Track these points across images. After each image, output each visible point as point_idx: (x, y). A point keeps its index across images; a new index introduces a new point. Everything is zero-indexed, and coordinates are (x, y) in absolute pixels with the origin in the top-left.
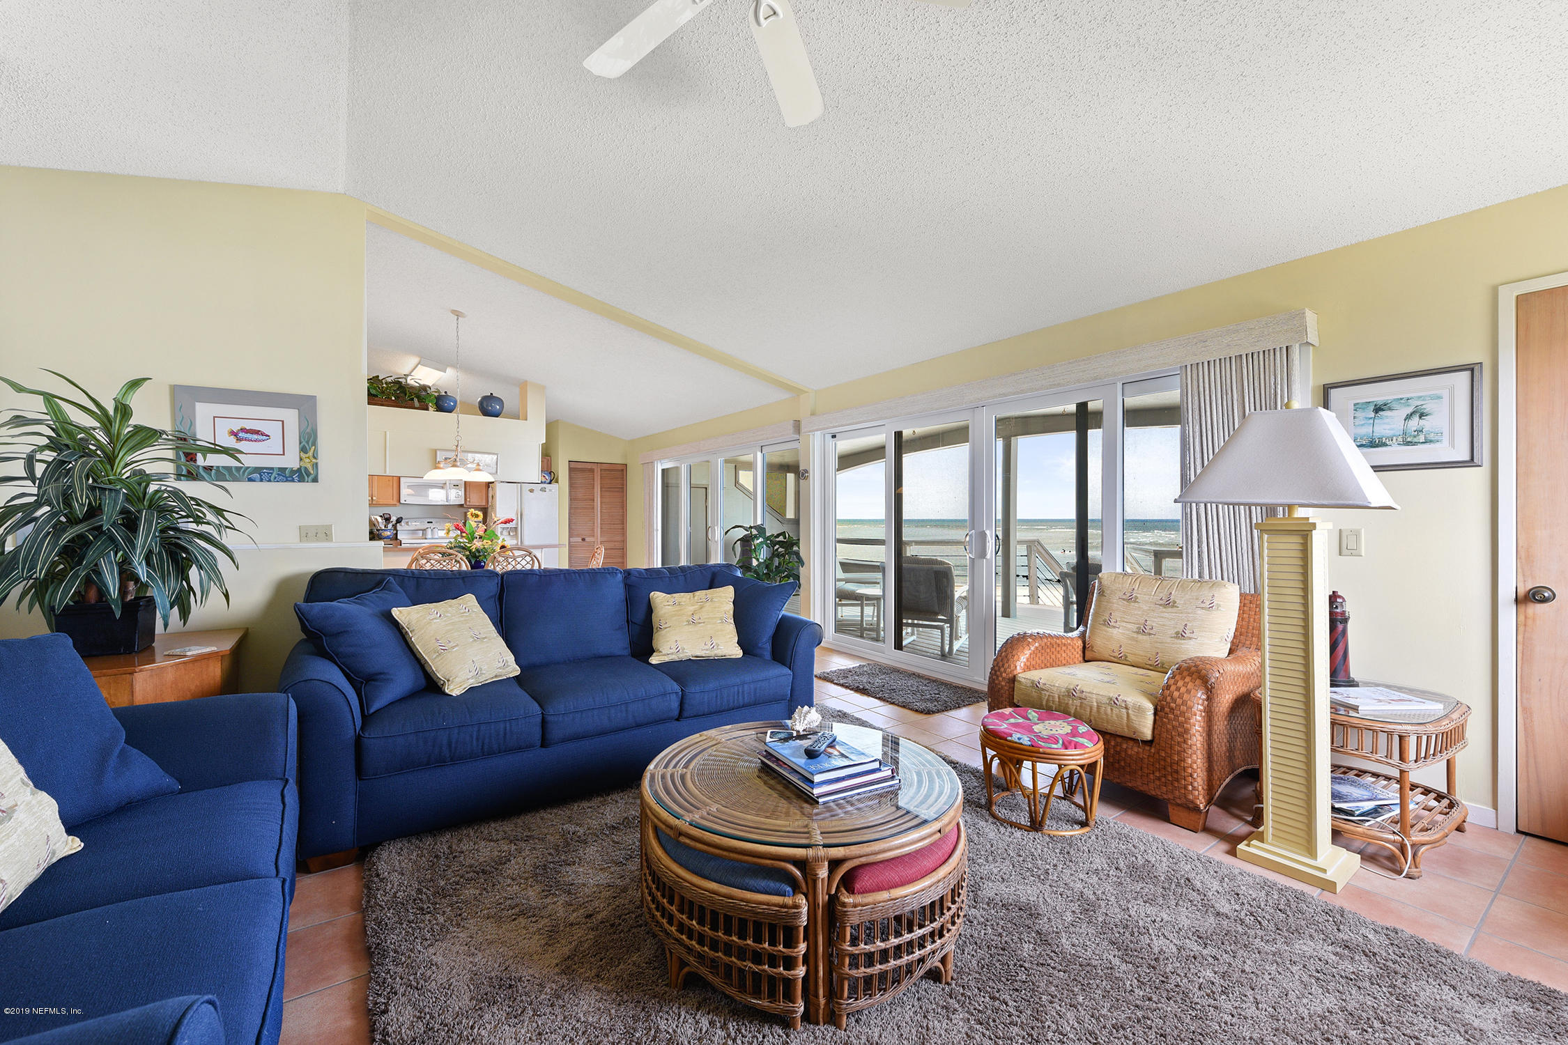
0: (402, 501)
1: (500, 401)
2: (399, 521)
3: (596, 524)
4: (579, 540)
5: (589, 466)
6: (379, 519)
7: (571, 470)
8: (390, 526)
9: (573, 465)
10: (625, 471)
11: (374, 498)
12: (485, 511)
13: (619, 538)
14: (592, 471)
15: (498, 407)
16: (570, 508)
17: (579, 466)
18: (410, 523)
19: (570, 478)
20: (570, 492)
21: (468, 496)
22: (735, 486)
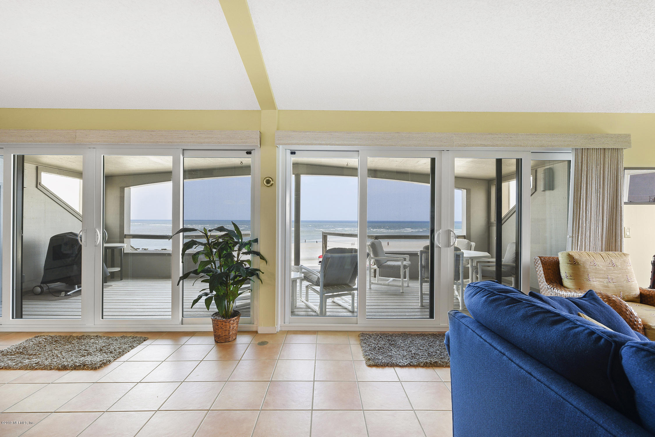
22: (37, 187)
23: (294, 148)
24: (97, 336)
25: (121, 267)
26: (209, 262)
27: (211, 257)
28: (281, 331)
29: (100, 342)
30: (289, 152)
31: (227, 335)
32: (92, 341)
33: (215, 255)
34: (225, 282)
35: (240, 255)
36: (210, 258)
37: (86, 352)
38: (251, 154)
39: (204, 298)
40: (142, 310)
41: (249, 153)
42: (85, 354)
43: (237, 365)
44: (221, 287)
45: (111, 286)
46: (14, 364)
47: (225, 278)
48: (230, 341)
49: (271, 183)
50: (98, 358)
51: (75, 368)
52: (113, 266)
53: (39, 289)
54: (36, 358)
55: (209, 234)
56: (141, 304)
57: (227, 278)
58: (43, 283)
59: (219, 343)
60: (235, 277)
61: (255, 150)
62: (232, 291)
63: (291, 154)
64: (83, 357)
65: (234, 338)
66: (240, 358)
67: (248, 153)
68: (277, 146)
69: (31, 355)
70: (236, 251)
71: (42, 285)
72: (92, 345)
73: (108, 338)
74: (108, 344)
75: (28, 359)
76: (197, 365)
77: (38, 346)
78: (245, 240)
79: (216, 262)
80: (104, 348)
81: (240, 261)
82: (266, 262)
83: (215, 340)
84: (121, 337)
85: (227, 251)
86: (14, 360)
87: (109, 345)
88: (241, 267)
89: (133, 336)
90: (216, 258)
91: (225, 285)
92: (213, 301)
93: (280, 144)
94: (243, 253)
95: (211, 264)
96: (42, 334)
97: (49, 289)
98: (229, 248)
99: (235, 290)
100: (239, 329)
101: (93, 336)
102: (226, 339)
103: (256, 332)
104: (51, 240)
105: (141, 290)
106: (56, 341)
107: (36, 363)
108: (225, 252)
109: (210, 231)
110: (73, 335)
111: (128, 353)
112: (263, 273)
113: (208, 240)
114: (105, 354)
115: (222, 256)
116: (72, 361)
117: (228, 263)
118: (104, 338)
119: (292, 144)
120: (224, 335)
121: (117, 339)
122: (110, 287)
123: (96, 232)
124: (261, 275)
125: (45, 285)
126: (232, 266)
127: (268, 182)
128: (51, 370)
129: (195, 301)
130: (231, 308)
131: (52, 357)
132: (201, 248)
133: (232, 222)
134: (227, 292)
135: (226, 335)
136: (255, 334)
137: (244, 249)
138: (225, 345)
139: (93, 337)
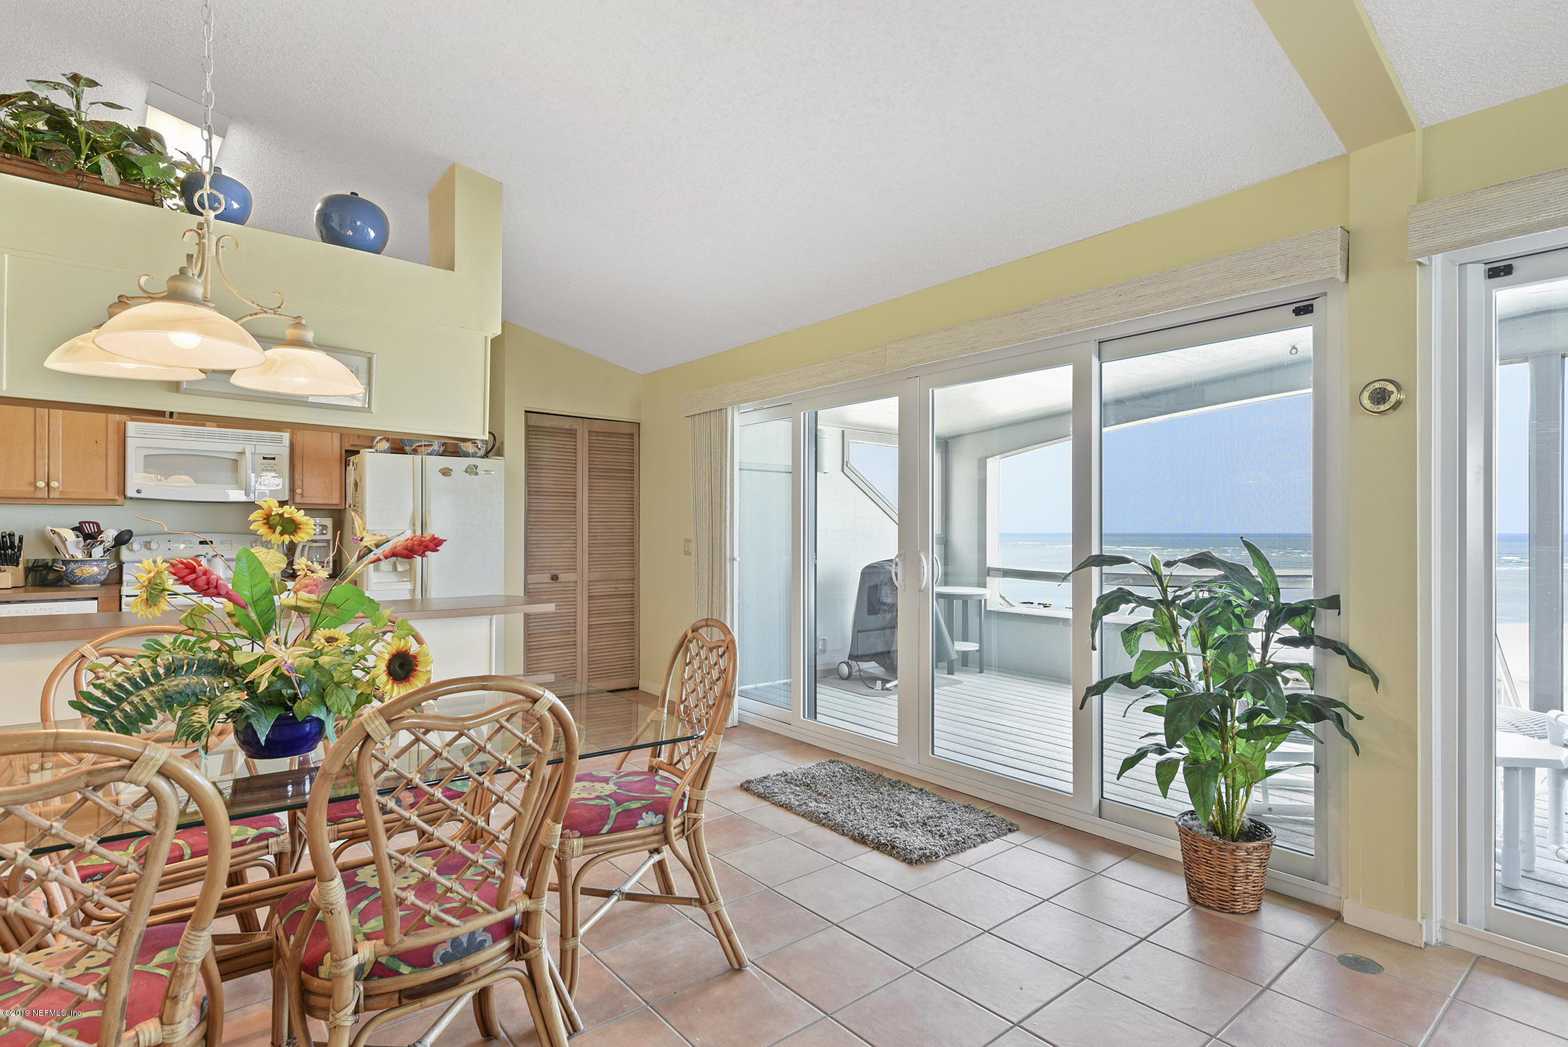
0: (131, 492)
1: (376, 216)
2: (123, 539)
3: (579, 546)
4: (546, 578)
5: (566, 424)
6: (70, 536)
7: (530, 430)
8: (98, 552)
9: (534, 420)
10: (636, 437)
11: (54, 484)
12: (338, 517)
13: (625, 574)
14: (571, 433)
15: (372, 234)
16: (528, 512)
17: (547, 422)
18: (154, 546)
19: (528, 448)
20: (528, 477)
21: (298, 483)
22: (843, 471)
23: (1499, 251)
24: (921, 790)
25: (981, 643)
26: (1170, 656)
27: (1175, 642)
28: (1444, 945)
29: (926, 804)
30: (1476, 274)
31: (1226, 891)
32: (913, 797)
33: (1185, 635)
34: (1216, 724)
35: (1273, 645)
36: (1170, 645)
37: (899, 818)
38: (1312, 311)
39: (1153, 759)
40: (1014, 754)
41: (1304, 309)
42: (898, 823)
43: (1254, 999)
44: (1205, 736)
45: (961, 682)
46: (797, 803)
47: (1217, 711)
48: (1238, 913)
49: (1393, 399)
50: (916, 840)
51: (879, 847)
52: (965, 638)
53: (845, 669)
54: (826, 803)
55: (1165, 571)
56: (1013, 737)
57: (1223, 713)
58: (851, 657)
59: (1201, 905)
60: (1251, 715)
61: (1325, 294)
62: (1243, 759)
63: (1490, 277)
64: (893, 827)
65: (1252, 906)
66: (1267, 982)
67: (1298, 312)
68: (1420, 264)
69: (820, 794)
70: (1257, 631)
71: (850, 662)
72: (911, 807)
73: (941, 801)
74: (938, 815)
75: (816, 800)
76: (1128, 947)
77: (832, 781)
78: (1290, 596)
79: (1190, 659)
80: (930, 822)
81: (1271, 665)
82: (1376, 681)
83: (1189, 893)
84: (965, 807)
85: (1228, 628)
86: (799, 795)
87: (940, 818)
88: (1270, 686)
89: (987, 811)
90: (1189, 646)
91: (1217, 734)
92: (1180, 775)
93: (1431, 252)
94: (1284, 641)
95: (1174, 662)
96: (840, 759)
97: (860, 670)
98: (1234, 620)
99: (1253, 755)
100: (1269, 884)
101: (916, 789)
102: (1222, 901)
103: (1337, 916)
104: (863, 574)
105: (1018, 703)
106: (857, 779)
107: (824, 814)
108: (1220, 631)
109: (1169, 564)
110: (884, 775)
111: (974, 849)
112: (1359, 718)
113: (1164, 591)
114: (929, 835)
115: (1210, 642)
116: (875, 829)
117: (1228, 666)
118: (934, 799)
119: (1491, 238)
120: (1218, 889)
121: (955, 809)
122: (958, 686)
123: (920, 560)
124: (1352, 724)
125: (854, 663)
126: (1240, 677)
127: (1380, 396)
128: (843, 835)
129: (1129, 763)
130: (1240, 808)
131: (848, 810)
132: (1146, 614)
133: (1242, 538)
134: (1227, 758)
135: (1222, 890)
136: (1333, 921)
137: (1287, 626)
138: (1221, 919)
139: (914, 790)
